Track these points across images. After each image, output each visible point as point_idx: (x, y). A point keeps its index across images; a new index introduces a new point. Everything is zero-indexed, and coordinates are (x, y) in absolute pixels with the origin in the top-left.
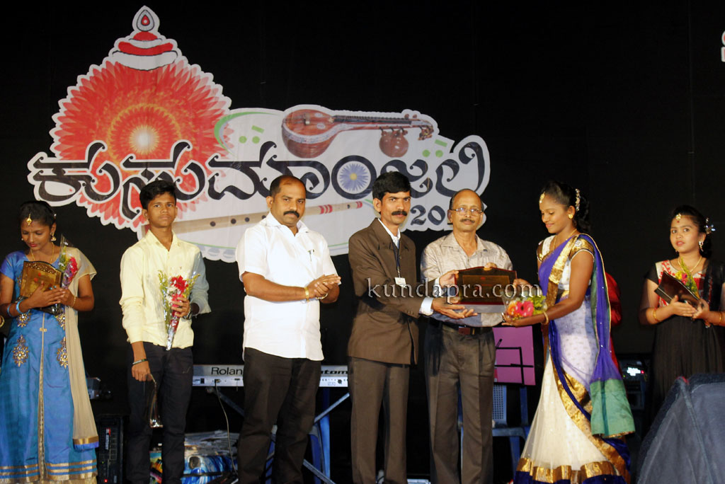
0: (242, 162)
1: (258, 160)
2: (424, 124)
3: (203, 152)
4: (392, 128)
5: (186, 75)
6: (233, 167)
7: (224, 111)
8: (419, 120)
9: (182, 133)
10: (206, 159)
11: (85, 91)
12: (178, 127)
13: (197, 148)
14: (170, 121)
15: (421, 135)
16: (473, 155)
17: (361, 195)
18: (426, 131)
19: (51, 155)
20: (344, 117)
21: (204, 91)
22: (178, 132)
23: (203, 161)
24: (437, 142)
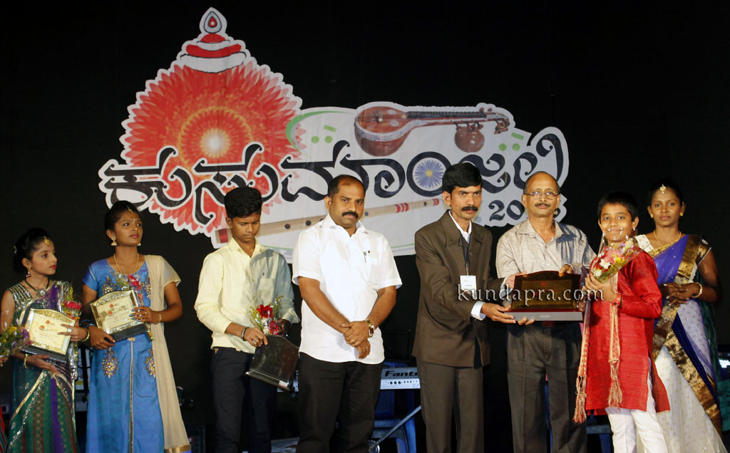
0: (315, 163)
1: (331, 160)
2: (500, 117)
3: (275, 154)
4: (467, 123)
5: (256, 76)
6: (306, 168)
7: (294, 111)
8: (494, 114)
9: (253, 135)
10: (278, 161)
11: (154, 96)
12: (249, 129)
13: (269, 150)
14: (241, 123)
15: (497, 129)
16: (551, 147)
17: (437, 192)
18: (501, 124)
19: (122, 162)
20: (417, 112)
21: (275, 91)
22: (250, 135)
23: (275, 164)
24: (514, 135)
